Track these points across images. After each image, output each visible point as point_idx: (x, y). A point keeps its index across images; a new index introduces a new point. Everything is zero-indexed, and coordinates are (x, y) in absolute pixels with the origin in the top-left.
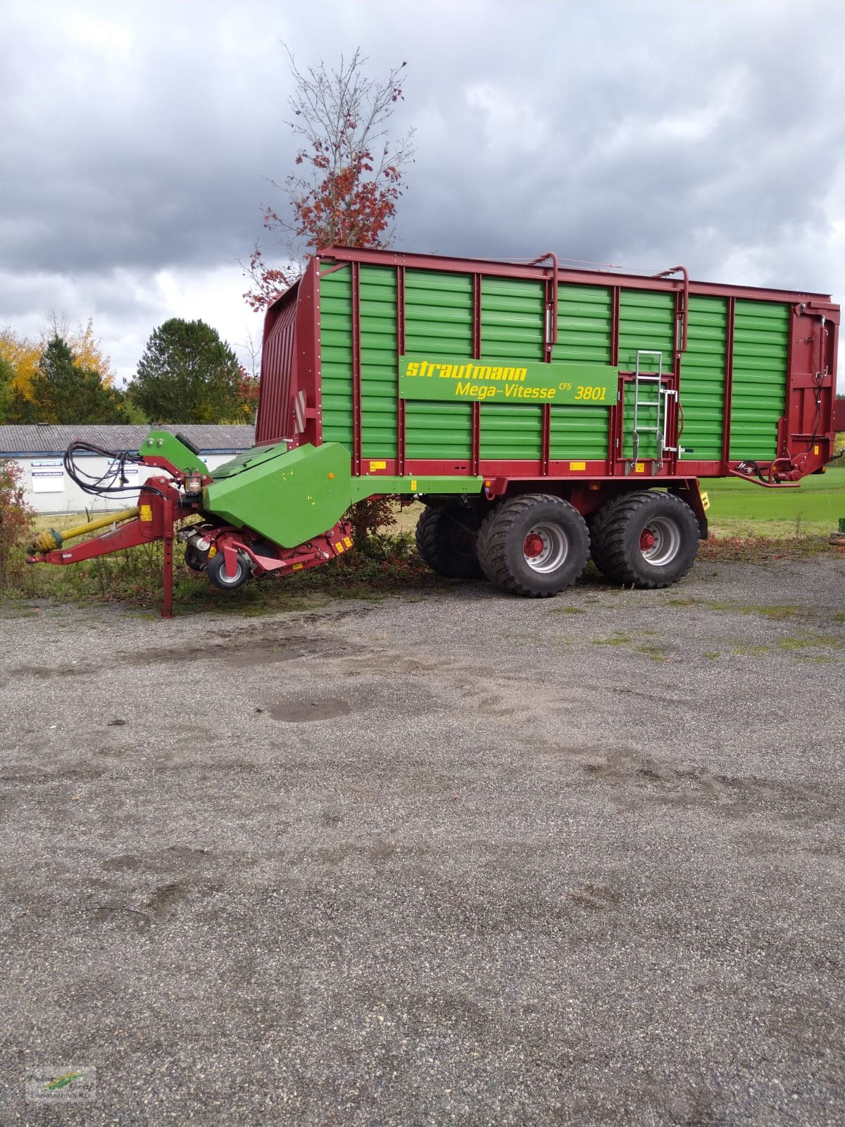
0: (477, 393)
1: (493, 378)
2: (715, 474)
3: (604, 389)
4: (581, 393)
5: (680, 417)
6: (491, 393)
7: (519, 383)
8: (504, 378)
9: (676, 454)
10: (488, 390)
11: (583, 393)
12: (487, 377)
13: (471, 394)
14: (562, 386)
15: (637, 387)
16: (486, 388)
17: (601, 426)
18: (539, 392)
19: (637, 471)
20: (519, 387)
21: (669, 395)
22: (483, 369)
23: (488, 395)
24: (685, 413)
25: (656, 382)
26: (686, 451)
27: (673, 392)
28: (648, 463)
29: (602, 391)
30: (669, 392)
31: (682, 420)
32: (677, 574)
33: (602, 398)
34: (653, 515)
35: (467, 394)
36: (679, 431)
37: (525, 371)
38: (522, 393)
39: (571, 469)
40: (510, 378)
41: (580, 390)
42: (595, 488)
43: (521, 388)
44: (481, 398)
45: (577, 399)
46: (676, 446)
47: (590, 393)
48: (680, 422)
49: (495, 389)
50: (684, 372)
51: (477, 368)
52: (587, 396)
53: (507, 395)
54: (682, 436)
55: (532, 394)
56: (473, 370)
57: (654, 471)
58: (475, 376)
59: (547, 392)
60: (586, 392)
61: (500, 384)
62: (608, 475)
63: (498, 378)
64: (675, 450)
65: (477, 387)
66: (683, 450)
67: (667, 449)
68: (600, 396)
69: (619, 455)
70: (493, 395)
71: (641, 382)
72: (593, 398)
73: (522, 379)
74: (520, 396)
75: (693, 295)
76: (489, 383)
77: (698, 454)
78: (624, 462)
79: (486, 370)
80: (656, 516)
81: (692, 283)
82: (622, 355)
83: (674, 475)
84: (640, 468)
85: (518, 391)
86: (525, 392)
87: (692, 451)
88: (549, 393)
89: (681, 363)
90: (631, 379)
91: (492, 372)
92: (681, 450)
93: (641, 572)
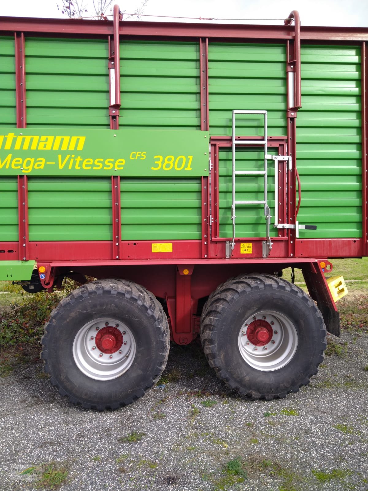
0: (22, 165)
1: (41, 147)
2: (352, 254)
3: (191, 158)
4: (159, 163)
5: (297, 188)
6: (39, 165)
7: (76, 153)
8: (56, 148)
9: (293, 231)
10: (35, 162)
11: (163, 163)
12: (34, 147)
13: (13, 167)
14: (134, 156)
15: (234, 154)
16: (32, 160)
17: (193, 200)
18: (103, 163)
19: (242, 252)
20: (76, 157)
21: (280, 162)
22: (28, 138)
23: (36, 167)
24: (303, 183)
25: (261, 147)
26: (307, 228)
27: (286, 158)
28: (257, 243)
29: (188, 160)
30: (281, 158)
31: (298, 191)
32: (293, 384)
33: (189, 168)
34: (255, 309)
35: (7, 167)
36: (297, 205)
37: (82, 139)
38: (81, 164)
39: (153, 251)
40: (64, 148)
41: (158, 159)
42: (186, 272)
43: (79, 159)
44: (27, 171)
45: (154, 171)
46: (293, 222)
47: (171, 163)
48: (297, 194)
49: (44, 160)
50: (300, 135)
51: (20, 139)
52: (168, 165)
53: (61, 167)
54: (300, 209)
55: (94, 165)
56: (14, 140)
57: (265, 254)
58: (17, 147)
59: (114, 163)
60: (166, 162)
61: (51, 155)
62: (201, 258)
63: (48, 148)
64: (292, 226)
65: (21, 160)
66: (303, 227)
67: (280, 226)
68: (186, 166)
69: (216, 234)
70: (42, 167)
71: (240, 148)
72: (176, 168)
73: (80, 147)
74: (77, 167)
75: (306, 43)
76: (37, 154)
77: (323, 232)
78: (223, 242)
79: (32, 140)
80: (259, 309)
81: (305, 29)
82: (214, 119)
83: (294, 257)
84: (246, 249)
85: (75, 162)
86: (85, 163)
87: (315, 228)
88: (117, 163)
89: (297, 123)
90: (228, 145)
91: (39, 141)
92: (299, 227)
93: (240, 381)
